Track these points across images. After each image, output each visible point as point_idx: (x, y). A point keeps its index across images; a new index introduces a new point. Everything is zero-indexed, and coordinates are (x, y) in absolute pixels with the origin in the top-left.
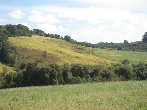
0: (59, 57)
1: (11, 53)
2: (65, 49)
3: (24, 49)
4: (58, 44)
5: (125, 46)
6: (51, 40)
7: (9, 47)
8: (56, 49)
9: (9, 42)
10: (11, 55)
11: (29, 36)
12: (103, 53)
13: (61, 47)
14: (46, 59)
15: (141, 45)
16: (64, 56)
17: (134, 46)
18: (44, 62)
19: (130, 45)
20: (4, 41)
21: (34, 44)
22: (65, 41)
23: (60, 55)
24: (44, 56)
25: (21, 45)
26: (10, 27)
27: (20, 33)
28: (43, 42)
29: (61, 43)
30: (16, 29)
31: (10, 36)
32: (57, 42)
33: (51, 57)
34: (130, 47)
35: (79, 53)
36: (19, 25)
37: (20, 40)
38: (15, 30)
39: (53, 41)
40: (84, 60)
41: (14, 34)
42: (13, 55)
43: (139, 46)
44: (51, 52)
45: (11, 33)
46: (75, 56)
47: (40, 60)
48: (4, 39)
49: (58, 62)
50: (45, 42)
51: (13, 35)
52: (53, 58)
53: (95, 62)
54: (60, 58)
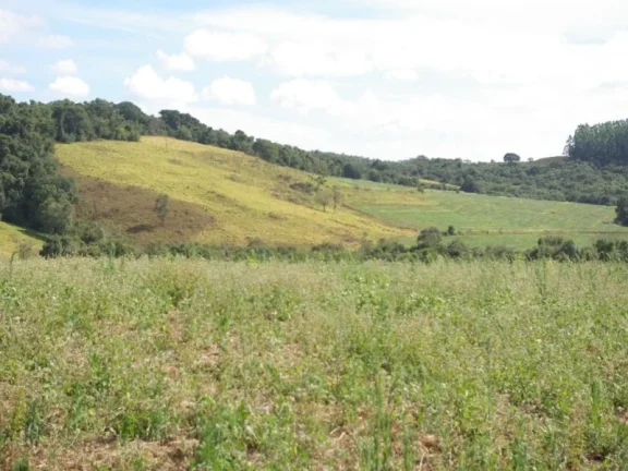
0: (211, 213)
1: (57, 198)
2: (244, 186)
3: (101, 186)
4: (226, 169)
5: (502, 175)
6: (203, 154)
7: (49, 177)
8: (208, 188)
9: (57, 160)
10: (53, 205)
11: (132, 139)
12: (383, 202)
13: (232, 179)
14: (166, 222)
15: (558, 171)
16: (228, 211)
17: (532, 177)
18: (159, 231)
19: (519, 169)
20: (37, 158)
21: (138, 171)
22: (253, 158)
23: (217, 208)
24: (160, 210)
25: (94, 174)
26: (64, 110)
27: (97, 130)
28: (173, 161)
29: (238, 165)
30: (85, 114)
31: (64, 141)
32: (226, 162)
33: (183, 214)
34: (520, 177)
35: (290, 200)
36: (98, 101)
37: (94, 153)
38: (81, 119)
39: (211, 158)
40: (295, 225)
41: (78, 133)
42: (60, 206)
43: (549, 177)
44: (190, 199)
45: (69, 131)
46: (268, 211)
47: (146, 222)
48: (38, 151)
49: (205, 232)
50: (179, 163)
51: (73, 136)
52: (189, 218)
53: (330, 232)
54: (212, 218)
